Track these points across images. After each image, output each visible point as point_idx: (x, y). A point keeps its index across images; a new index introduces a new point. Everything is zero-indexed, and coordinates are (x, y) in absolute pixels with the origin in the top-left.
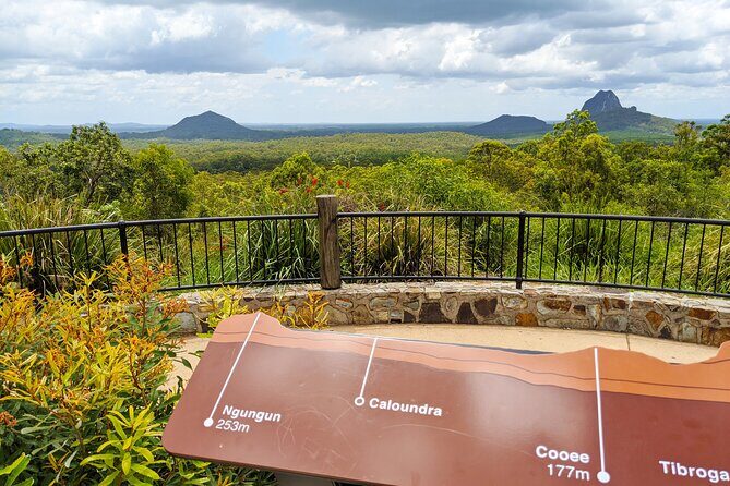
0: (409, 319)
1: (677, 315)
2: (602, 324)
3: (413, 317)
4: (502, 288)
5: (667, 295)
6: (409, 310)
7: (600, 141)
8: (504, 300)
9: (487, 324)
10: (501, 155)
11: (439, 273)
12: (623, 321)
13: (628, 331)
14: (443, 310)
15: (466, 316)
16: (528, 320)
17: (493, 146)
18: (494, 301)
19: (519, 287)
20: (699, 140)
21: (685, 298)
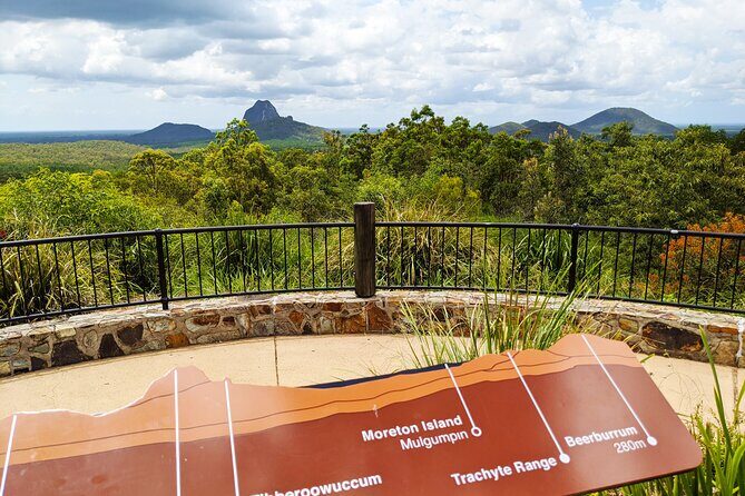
0: (38, 365)
1: (314, 312)
2: (252, 331)
3: (45, 362)
4: (148, 312)
5: (306, 294)
6: (37, 355)
7: (262, 150)
8: (150, 324)
9: (135, 353)
10: (165, 165)
11: (73, 306)
12: (270, 325)
13: (275, 334)
14: (80, 347)
15: (109, 350)
16: (178, 341)
17: (155, 156)
18: (140, 327)
19: (166, 308)
20: (345, 147)
21: (321, 294)
